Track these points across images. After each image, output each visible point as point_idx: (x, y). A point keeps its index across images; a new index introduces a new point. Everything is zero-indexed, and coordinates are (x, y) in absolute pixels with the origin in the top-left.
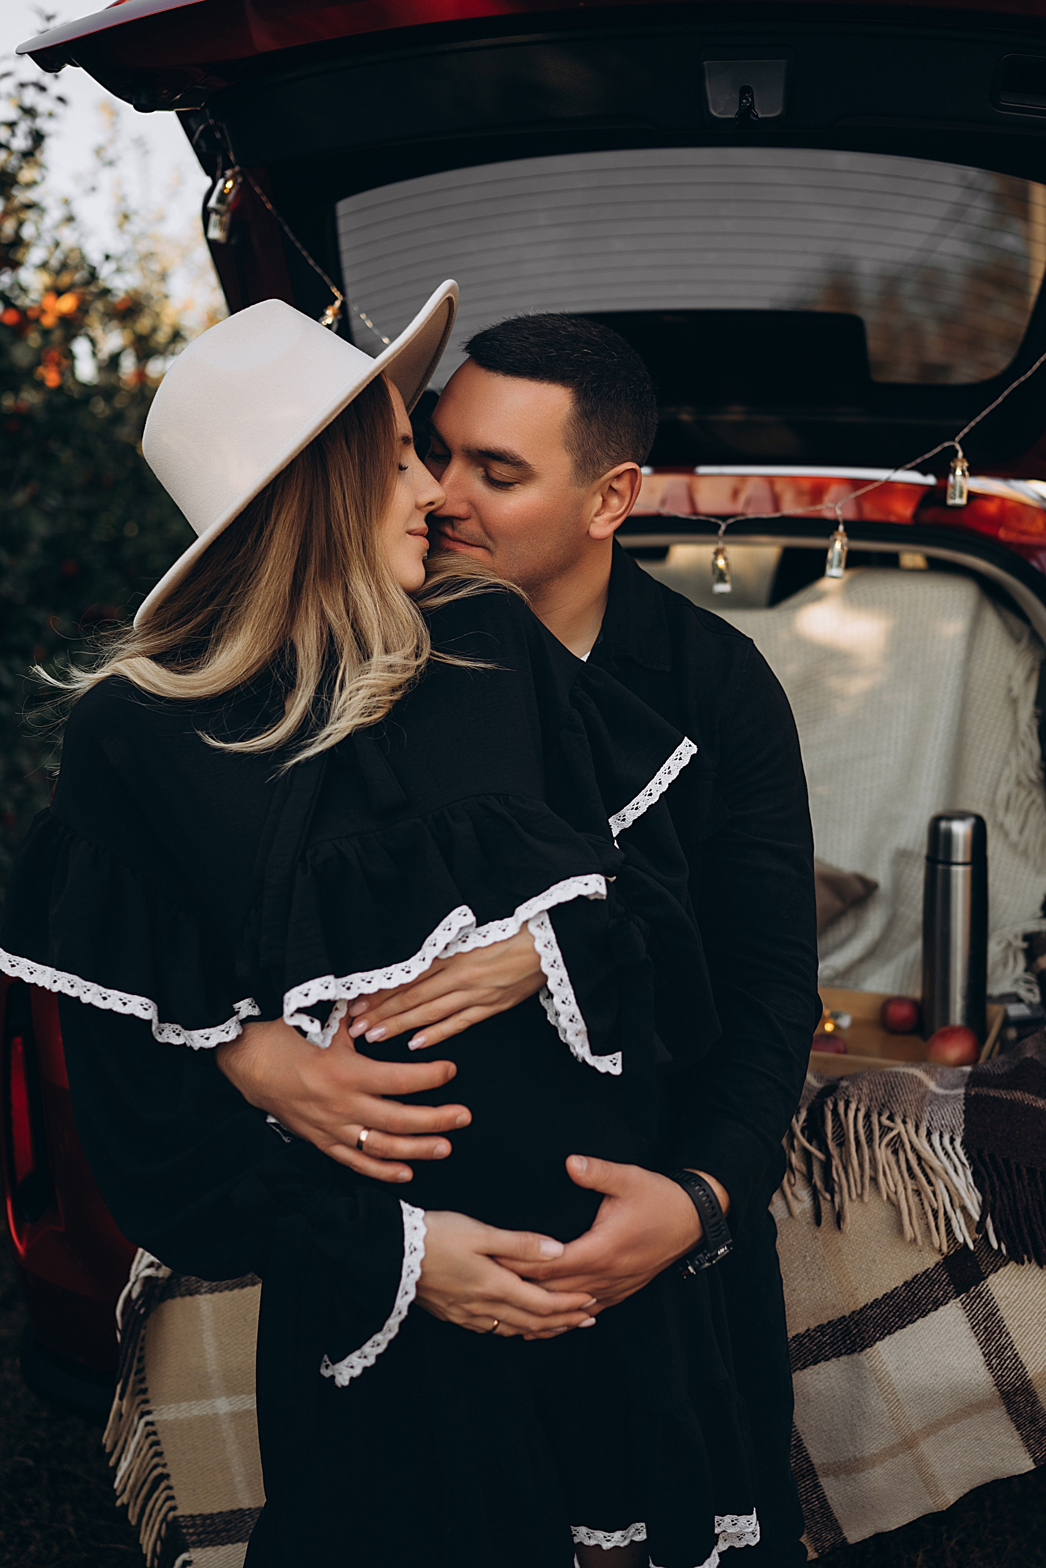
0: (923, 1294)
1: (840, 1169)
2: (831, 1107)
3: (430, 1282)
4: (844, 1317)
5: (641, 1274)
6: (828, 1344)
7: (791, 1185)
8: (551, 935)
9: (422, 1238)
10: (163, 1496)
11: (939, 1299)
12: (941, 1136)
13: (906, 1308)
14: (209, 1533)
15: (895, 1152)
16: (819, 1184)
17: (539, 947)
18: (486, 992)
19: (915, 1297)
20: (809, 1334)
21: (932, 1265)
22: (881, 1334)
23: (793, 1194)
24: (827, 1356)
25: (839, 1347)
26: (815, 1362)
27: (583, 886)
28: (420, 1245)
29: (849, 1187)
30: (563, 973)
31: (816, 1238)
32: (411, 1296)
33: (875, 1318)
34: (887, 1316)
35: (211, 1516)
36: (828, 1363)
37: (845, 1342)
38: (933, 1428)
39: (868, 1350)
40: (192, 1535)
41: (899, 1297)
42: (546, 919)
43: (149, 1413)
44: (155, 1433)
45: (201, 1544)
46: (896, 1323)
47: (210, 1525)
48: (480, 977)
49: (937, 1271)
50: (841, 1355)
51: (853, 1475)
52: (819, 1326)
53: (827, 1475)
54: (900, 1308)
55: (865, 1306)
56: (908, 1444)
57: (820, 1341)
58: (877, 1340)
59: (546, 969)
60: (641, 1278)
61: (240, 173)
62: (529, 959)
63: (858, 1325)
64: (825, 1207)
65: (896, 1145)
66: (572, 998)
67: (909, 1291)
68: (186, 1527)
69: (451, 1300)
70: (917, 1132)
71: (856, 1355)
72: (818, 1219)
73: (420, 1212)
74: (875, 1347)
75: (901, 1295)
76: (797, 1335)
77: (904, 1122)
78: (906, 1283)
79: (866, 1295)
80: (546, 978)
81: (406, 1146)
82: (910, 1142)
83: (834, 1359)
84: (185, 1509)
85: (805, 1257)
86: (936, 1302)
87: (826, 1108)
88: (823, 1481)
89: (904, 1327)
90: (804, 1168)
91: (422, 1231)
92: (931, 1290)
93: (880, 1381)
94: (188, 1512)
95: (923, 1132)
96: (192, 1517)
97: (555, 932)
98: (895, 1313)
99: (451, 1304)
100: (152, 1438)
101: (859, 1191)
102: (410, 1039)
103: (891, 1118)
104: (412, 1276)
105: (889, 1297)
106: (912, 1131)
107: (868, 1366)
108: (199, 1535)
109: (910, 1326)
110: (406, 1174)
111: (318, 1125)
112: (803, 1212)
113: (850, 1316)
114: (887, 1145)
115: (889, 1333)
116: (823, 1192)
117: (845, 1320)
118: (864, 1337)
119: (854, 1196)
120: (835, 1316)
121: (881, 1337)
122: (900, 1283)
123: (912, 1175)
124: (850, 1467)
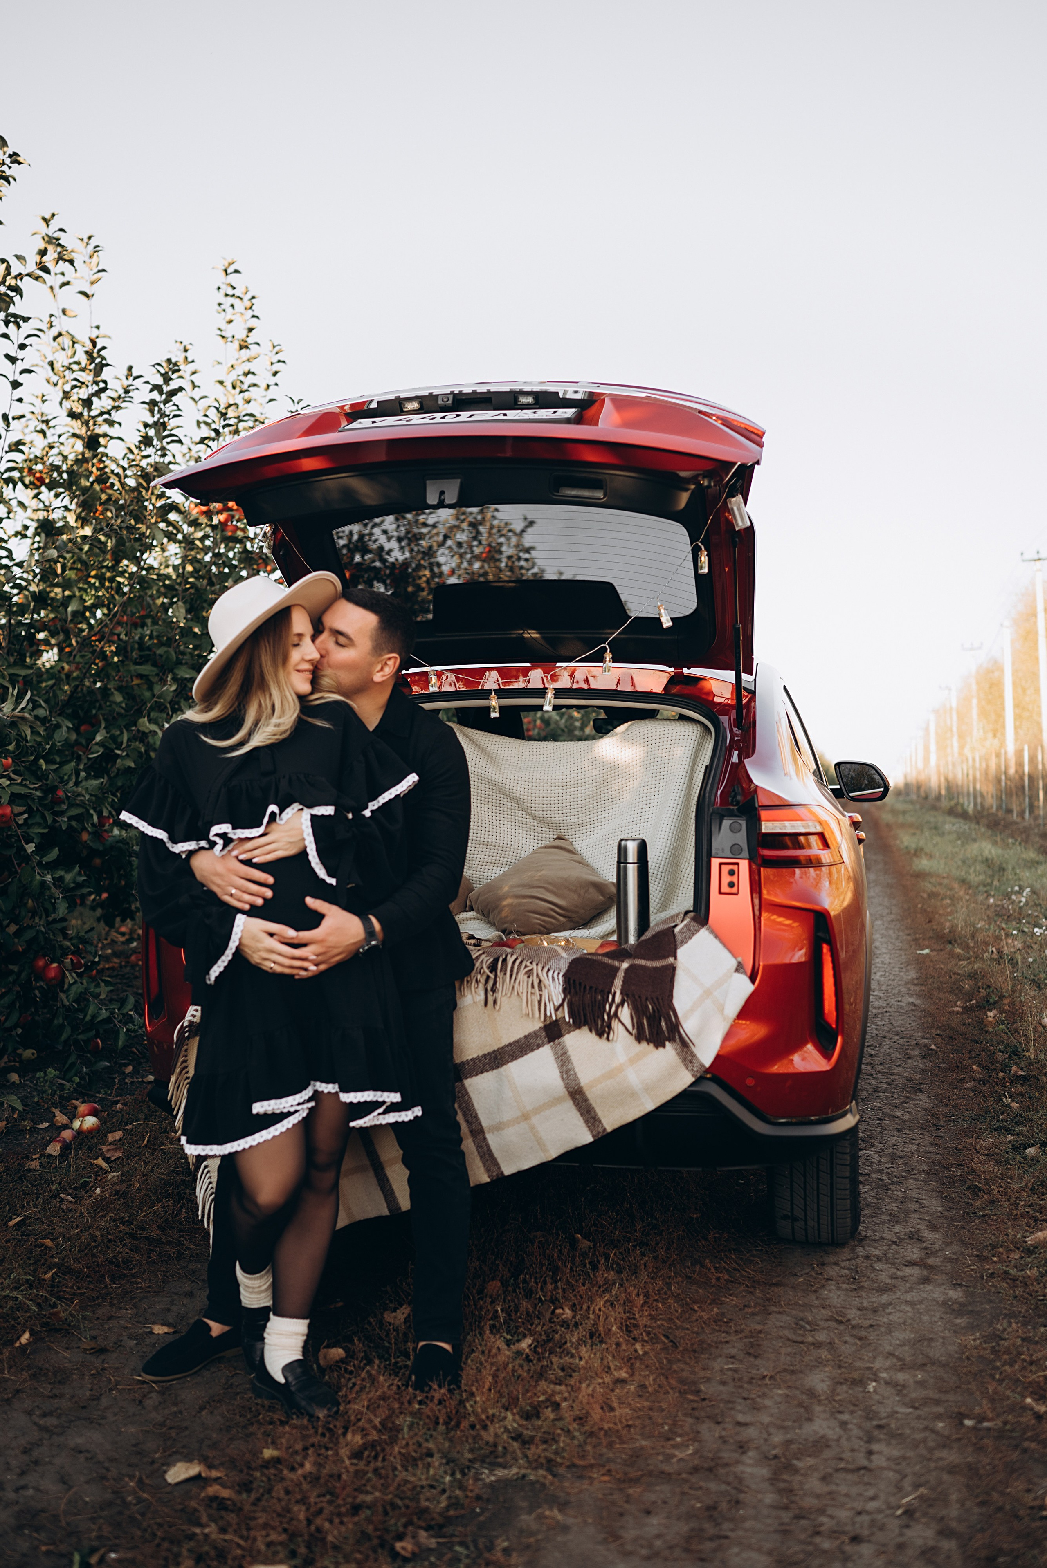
0: (532, 1041)
1: (500, 983)
4: (492, 1051)
6: (487, 1064)
7: (475, 988)
8: (309, 824)
11: (540, 1045)
12: (554, 972)
13: (524, 1048)
16: (489, 989)
17: (304, 827)
18: (284, 844)
19: (529, 1043)
20: (479, 1058)
21: (536, 1029)
22: (512, 1059)
23: (476, 992)
24: (486, 1069)
25: (492, 1065)
26: (482, 1072)
27: (326, 810)
28: (241, 926)
29: (503, 990)
30: (312, 839)
31: (482, 1012)
32: (237, 944)
33: (509, 1052)
34: (515, 1051)
36: (485, 1074)
37: (495, 1063)
38: (538, 1110)
39: (506, 1066)
41: (521, 1043)
42: (309, 818)
46: (519, 1055)
48: (282, 837)
49: (539, 1031)
50: (493, 1069)
51: (500, 1133)
52: (482, 1054)
53: (490, 1132)
54: (521, 1048)
55: (506, 1046)
56: (526, 1117)
58: (510, 1062)
59: (305, 836)
62: (300, 831)
63: (502, 1054)
64: (490, 998)
65: (529, 973)
66: (314, 849)
67: (526, 1040)
69: (253, 950)
70: (542, 971)
71: (499, 1069)
72: (485, 1003)
73: (242, 917)
74: (509, 1065)
75: (522, 1041)
77: (537, 965)
78: (525, 1036)
79: (506, 1041)
82: (537, 973)
83: (488, 1072)
85: (478, 1022)
86: (538, 1046)
88: (488, 1136)
89: (523, 1057)
90: (483, 982)
91: (243, 923)
92: (537, 1040)
93: (510, 1082)
95: (546, 970)
98: (519, 1050)
99: (251, 952)
101: (506, 992)
103: (531, 963)
104: (237, 935)
105: (516, 1042)
106: (540, 968)
107: (505, 1074)
109: (525, 1056)
110: (244, 906)
111: (219, 886)
112: (478, 999)
113: (496, 1051)
115: (516, 1059)
116: (491, 992)
117: (494, 1053)
118: (502, 1061)
119: (505, 995)
120: (490, 1050)
121: (512, 1061)
122: (522, 1036)
123: (533, 986)
124: (498, 1127)
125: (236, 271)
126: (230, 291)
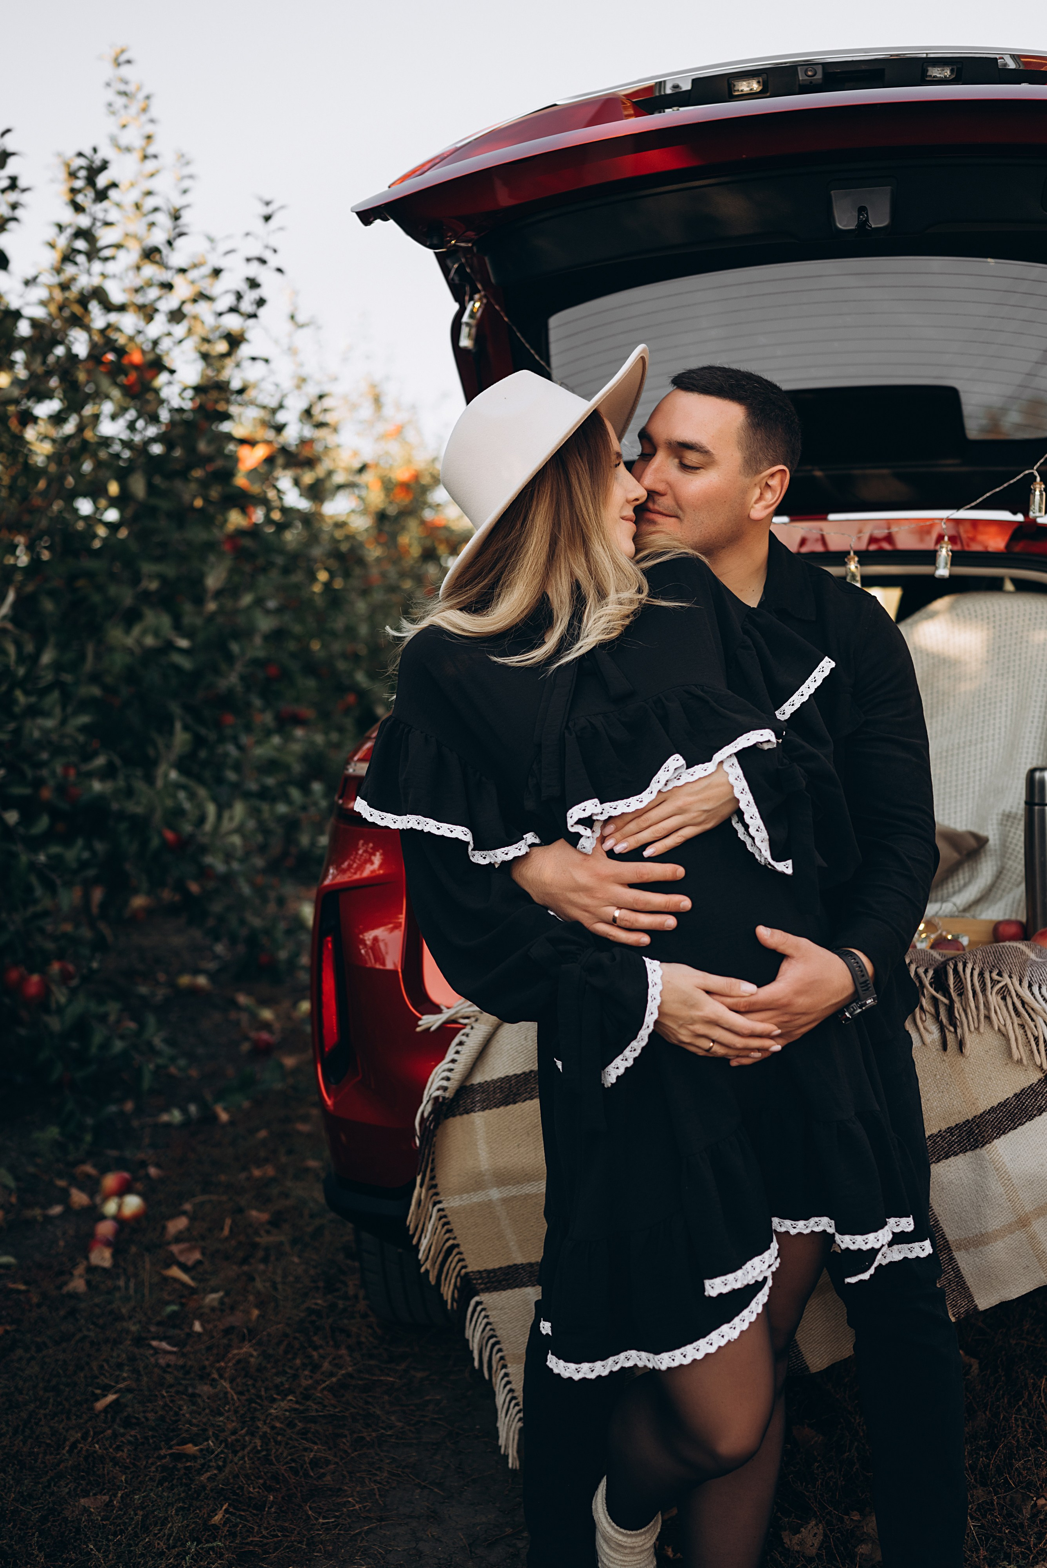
0: (1029, 1103)
1: (961, 1010)
2: (952, 967)
3: (666, 1009)
4: (967, 1120)
5: (812, 1013)
6: (956, 1143)
7: (923, 1021)
8: (739, 772)
9: (660, 977)
10: (456, 1259)
11: (1042, 1107)
12: (1040, 988)
13: (1017, 1113)
14: (493, 1282)
15: (1004, 998)
16: (945, 1021)
17: (732, 780)
18: (695, 814)
19: (1023, 1105)
20: (941, 1135)
21: (1036, 1081)
22: (997, 1134)
23: (925, 1028)
24: (956, 1151)
25: (965, 1144)
26: (947, 1157)
27: (759, 736)
28: (659, 981)
29: (968, 1023)
30: (750, 797)
31: (944, 1060)
32: (655, 1016)
33: (992, 1122)
34: (1001, 1120)
35: (494, 1271)
36: (957, 1157)
37: (969, 1140)
39: (988, 1145)
40: (481, 1284)
41: (1010, 1105)
42: (735, 760)
43: (440, 1202)
44: (445, 1216)
45: (488, 1290)
46: (1009, 1126)
47: (493, 1277)
48: (691, 804)
49: (1040, 1085)
50: (967, 1150)
51: (980, 1248)
52: (948, 1128)
53: (960, 1250)
54: (1011, 1114)
55: (984, 1112)
56: (1023, 1223)
57: (950, 1140)
58: (994, 1138)
59: (737, 795)
60: (812, 1017)
61: (485, 296)
62: (725, 789)
63: (979, 1127)
64: (950, 1037)
65: (1004, 993)
66: (757, 815)
67: (1018, 1101)
68: (475, 1279)
69: (681, 1022)
70: (1020, 984)
71: (978, 1151)
72: (944, 1047)
73: (657, 963)
74: (993, 1143)
75: (1012, 1104)
76: (932, 1135)
77: (1010, 977)
78: (1015, 1094)
79: (985, 1103)
80: (738, 801)
81: (646, 920)
82: (1016, 991)
83: (961, 1155)
84: (473, 1266)
85: (935, 1075)
86: (1040, 1109)
87: (948, 967)
88: (959, 1255)
89: (1015, 1128)
90: (933, 1010)
91: (660, 972)
92: (1036, 1100)
93: (998, 1170)
94: (476, 1269)
95: (1026, 984)
96: (479, 1272)
97: (742, 769)
98: (1008, 1118)
99: (681, 1026)
100: (443, 1220)
101: (976, 1026)
102: (644, 850)
103: (1000, 974)
104: (654, 1001)
105: (1002, 1105)
106: (1017, 983)
107: (988, 1158)
108: (485, 1284)
109: (1020, 1127)
110: (645, 939)
111: (585, 909)
112: (933, 1042)
113: (972, 1119)
114: (997, 993)
115: (1004, 1133)
116: (948, 1026)
117: (969, 1123)
118: (984, 1136)
119: (972, 1029)
120: (959, 1119)
121: (998, 1136)
122: (1011, 1095)
123: (1018, 1014)
124: (979, 1241)
125: (129, 62)
126: (123, 88)
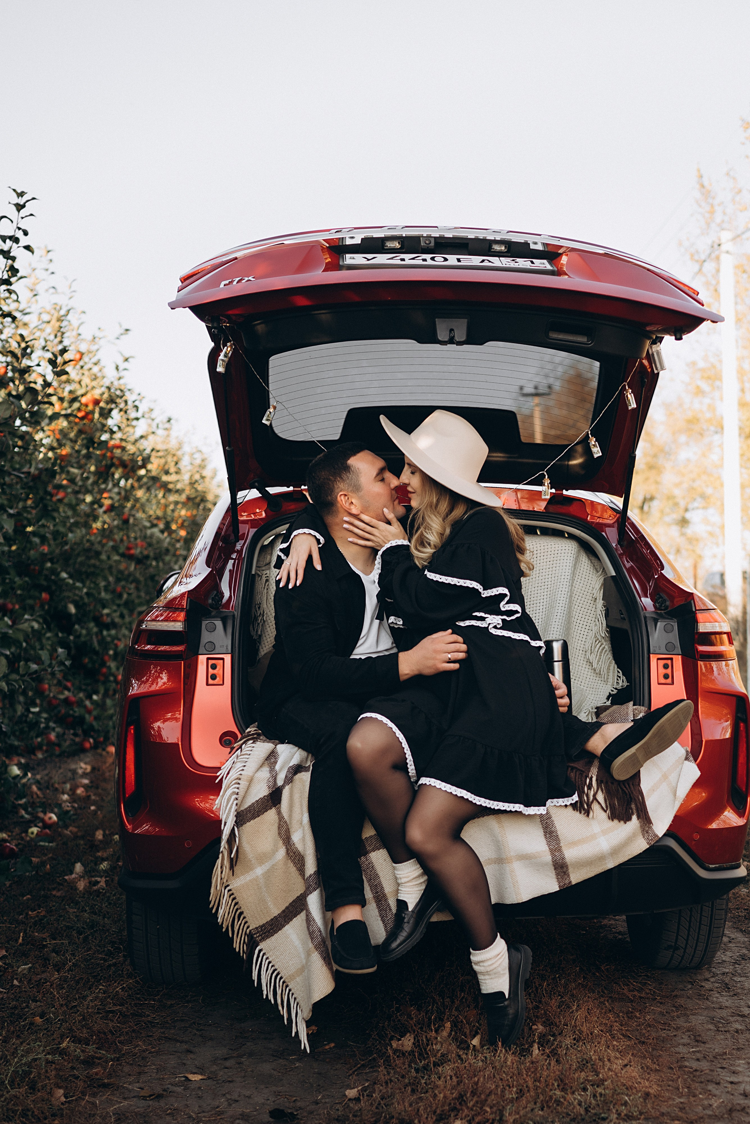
14: (265, 933)
35: (264, 925)
40: (258, 936)
43: (228, 886)
44: (233, 894)
45: (263, 939)
47: (264, 930)
68: (255, 934)
84: (253, 924)
94: (255, 926)
96: (256, 928)
100: (232, 897)
108: (261, 935)
